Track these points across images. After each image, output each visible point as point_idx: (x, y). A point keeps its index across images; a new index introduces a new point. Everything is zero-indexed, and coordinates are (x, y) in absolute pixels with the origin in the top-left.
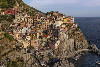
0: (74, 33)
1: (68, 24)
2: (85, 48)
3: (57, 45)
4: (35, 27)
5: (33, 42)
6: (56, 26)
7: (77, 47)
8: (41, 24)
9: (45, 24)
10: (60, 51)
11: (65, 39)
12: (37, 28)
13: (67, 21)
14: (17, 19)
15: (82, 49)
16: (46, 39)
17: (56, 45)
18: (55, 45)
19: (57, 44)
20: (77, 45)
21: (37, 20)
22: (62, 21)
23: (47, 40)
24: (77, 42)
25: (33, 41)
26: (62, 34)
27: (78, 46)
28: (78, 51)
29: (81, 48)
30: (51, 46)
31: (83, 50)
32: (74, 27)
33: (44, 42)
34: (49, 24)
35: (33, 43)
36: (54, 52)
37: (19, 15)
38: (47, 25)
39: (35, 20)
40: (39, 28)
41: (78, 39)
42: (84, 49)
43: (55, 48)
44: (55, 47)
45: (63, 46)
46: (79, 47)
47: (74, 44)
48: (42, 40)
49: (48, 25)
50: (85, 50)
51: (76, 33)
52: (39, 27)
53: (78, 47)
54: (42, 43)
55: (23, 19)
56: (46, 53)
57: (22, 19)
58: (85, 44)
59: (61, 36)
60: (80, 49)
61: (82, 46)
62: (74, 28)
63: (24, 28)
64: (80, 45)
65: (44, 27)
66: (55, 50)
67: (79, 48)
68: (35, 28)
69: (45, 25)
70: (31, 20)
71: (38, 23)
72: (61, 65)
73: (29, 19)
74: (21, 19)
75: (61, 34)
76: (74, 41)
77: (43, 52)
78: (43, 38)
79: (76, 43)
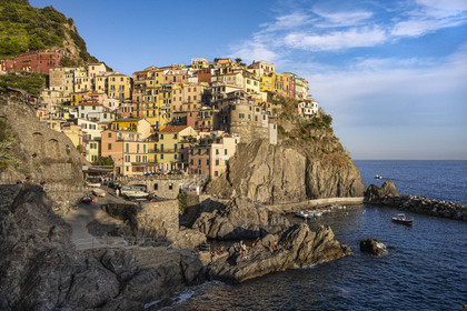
0: (304, 132)
1: (282, 98)
2: (351, 193)
3: (223, 158)
4: (134, 106)
5: (112, 141)
6: (224, 90)
7: (315, 187)
8: (162, 94)
9: (178, 92)
10: (237, 181)
11: (260, 141)
12: (145, 112)
13: (276, 85)
14: (57, 88)
15: (338, 195)
16: (176, 141)
17: (217, 153)
18: (214, 156)
19: (222, 152)
20: (318, 179)
21: (148, 82)
22: (252, 81)
23: (183, 142)
24: (315, 168)
25: (110, 135)
26: (246, 116)
27: (322, 182)
28: (320, 201)
29: (335, 189)
30: (196, 162)
31: (343, 199)
32: (307, 113)
33: (169, 152)
34: (195, 90)
35: (110, 145)
36: (209, 185)
37: (67, 70)
38: (186, 94)
39: (136, 83)
40: (151, 112)
41: (321, 157)
42: (346, 196)
43: (214, 168)
44: (213, 163)
45: (251, 165)
46: (327, 185)
47: (303, 174)
48: (159, 147)
49: (192, 94)
50: (350, 199)
51: (313, 135)
52: (151, 105)
53: (319, 188)
54: (159, 160)
55: (86, 83)
56: (171, 188)
57: (82, 86)
58: (351, 177)
59: (244, 121)
60: (329, 196)
61: (338, 185)
62: (308, 118)
63: (83, 108)
64: (330, 179)
65: (173, 103)
66: (213, 178)
67: (323, 192)
68: (135, 113)
69: (178, 95)
70: (122, 83)
71: (150, 93)
72: (228, 213)
73: (110, 83)
74: (76, 86)
75: (242, 116)
76: (304, 163)
77: (155, 181)
78: (162, 138)
79: (315, 171)
